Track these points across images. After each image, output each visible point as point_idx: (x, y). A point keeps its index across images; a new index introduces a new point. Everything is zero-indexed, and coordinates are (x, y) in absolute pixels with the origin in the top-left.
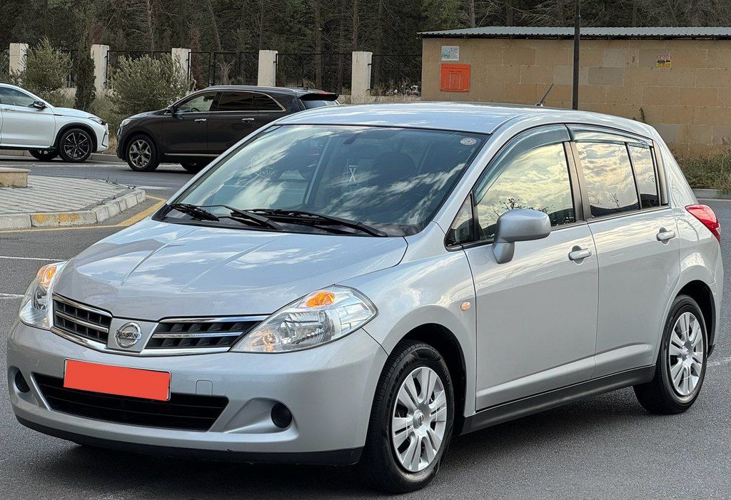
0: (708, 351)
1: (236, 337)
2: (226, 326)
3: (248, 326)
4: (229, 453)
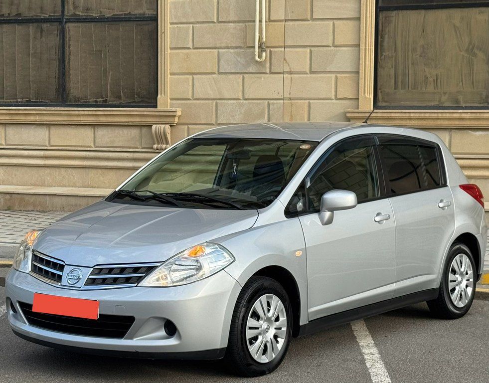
1: (142, 276)
2: (136, 270)
3: (150, 270)
4: (137, 353)
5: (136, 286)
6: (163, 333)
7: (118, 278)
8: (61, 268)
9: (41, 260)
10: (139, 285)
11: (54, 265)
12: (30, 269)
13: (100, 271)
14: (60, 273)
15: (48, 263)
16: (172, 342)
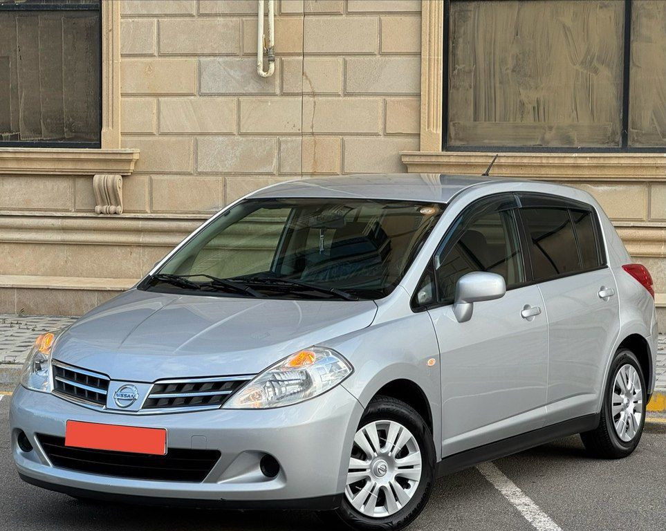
0: (647, 397)
1: (226, 395)
2: (217, 386)
3: (238, 385)
4: (223, 502)
5: (220, 408)
6: (258, 473)
7: (192, 398)
8: (105, 384)
9: (70, 375)
10: (224, 407)
11: (93, 382)
12: (52, 388)
13: (164, 388)
14: (103, 392)
15: (81, 378)
16: (274, 485)
